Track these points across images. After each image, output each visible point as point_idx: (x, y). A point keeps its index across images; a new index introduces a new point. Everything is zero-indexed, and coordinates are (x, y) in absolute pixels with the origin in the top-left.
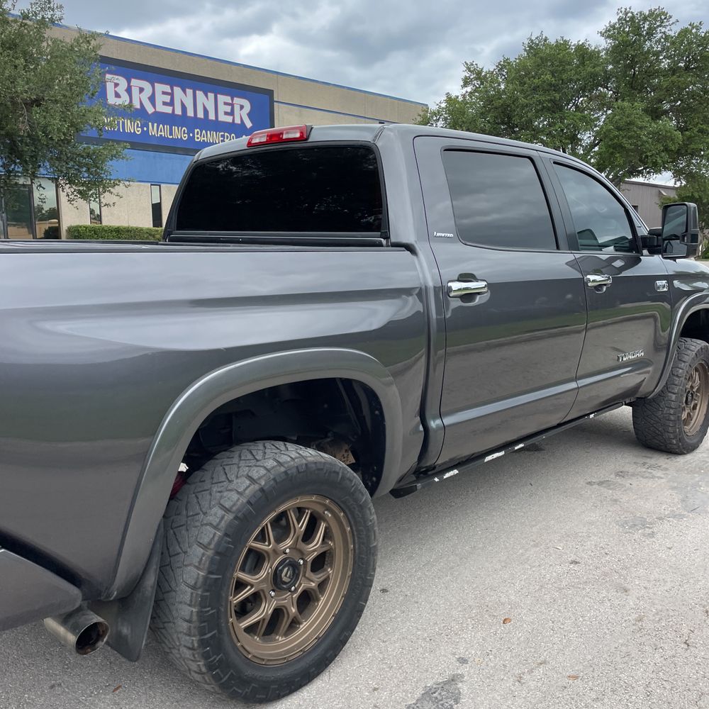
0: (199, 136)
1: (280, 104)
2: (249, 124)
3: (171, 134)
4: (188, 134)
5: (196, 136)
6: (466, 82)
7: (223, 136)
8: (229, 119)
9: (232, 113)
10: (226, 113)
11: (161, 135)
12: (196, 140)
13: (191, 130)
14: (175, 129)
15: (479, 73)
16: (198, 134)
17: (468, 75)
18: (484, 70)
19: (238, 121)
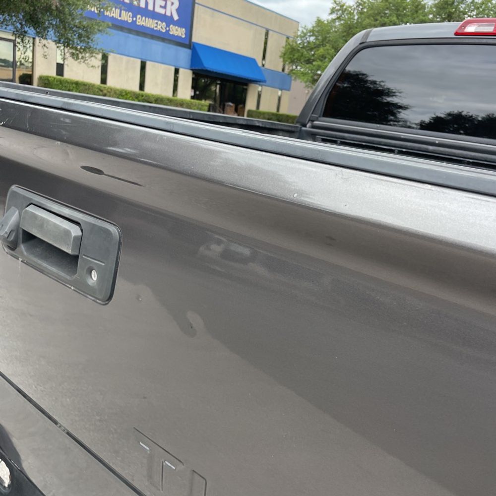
0: (140, 21)
1: (200, 6)
2: (176, 17)
3: (120, 16)
4: (133, 18)
5: (138, 20)
6: (333, 11)
7: (157, 23)
8: (162, 11)
9: (165, 7)
10: (161, 7)
11: (113, 16)
12: (138, 23)
13: (134, 16)
14: (123, 12)
15: (342, 6)
16: (139, 18)
17: (334, 7)
18: (346, 5)
19: (168, 14)
